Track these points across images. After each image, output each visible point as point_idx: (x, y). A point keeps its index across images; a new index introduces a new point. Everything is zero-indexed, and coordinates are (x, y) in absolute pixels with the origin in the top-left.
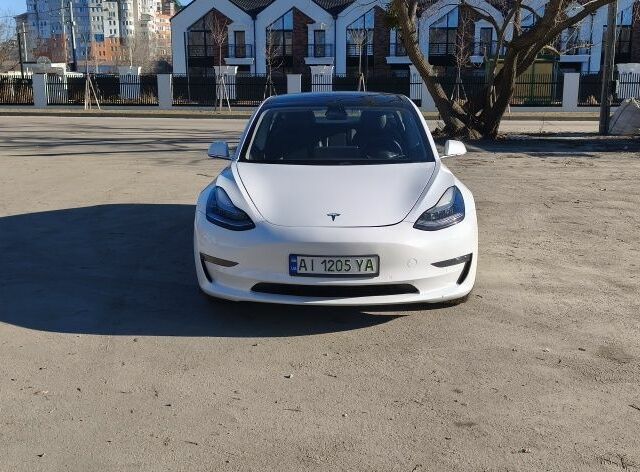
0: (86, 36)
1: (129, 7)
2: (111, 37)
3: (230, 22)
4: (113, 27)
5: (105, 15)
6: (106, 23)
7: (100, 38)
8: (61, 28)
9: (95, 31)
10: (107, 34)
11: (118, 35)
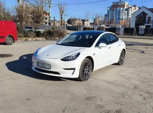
0: (119, 19)
1: (130, 11)
2: (125, 19)
3: (147, 15)
4: (125, 17)
5: (124, 14)
6: (124, 16)
7: (122, 19)
8: (114, 17)
9: (121, 18)
10: (124, 18)
11: (126, 19)
